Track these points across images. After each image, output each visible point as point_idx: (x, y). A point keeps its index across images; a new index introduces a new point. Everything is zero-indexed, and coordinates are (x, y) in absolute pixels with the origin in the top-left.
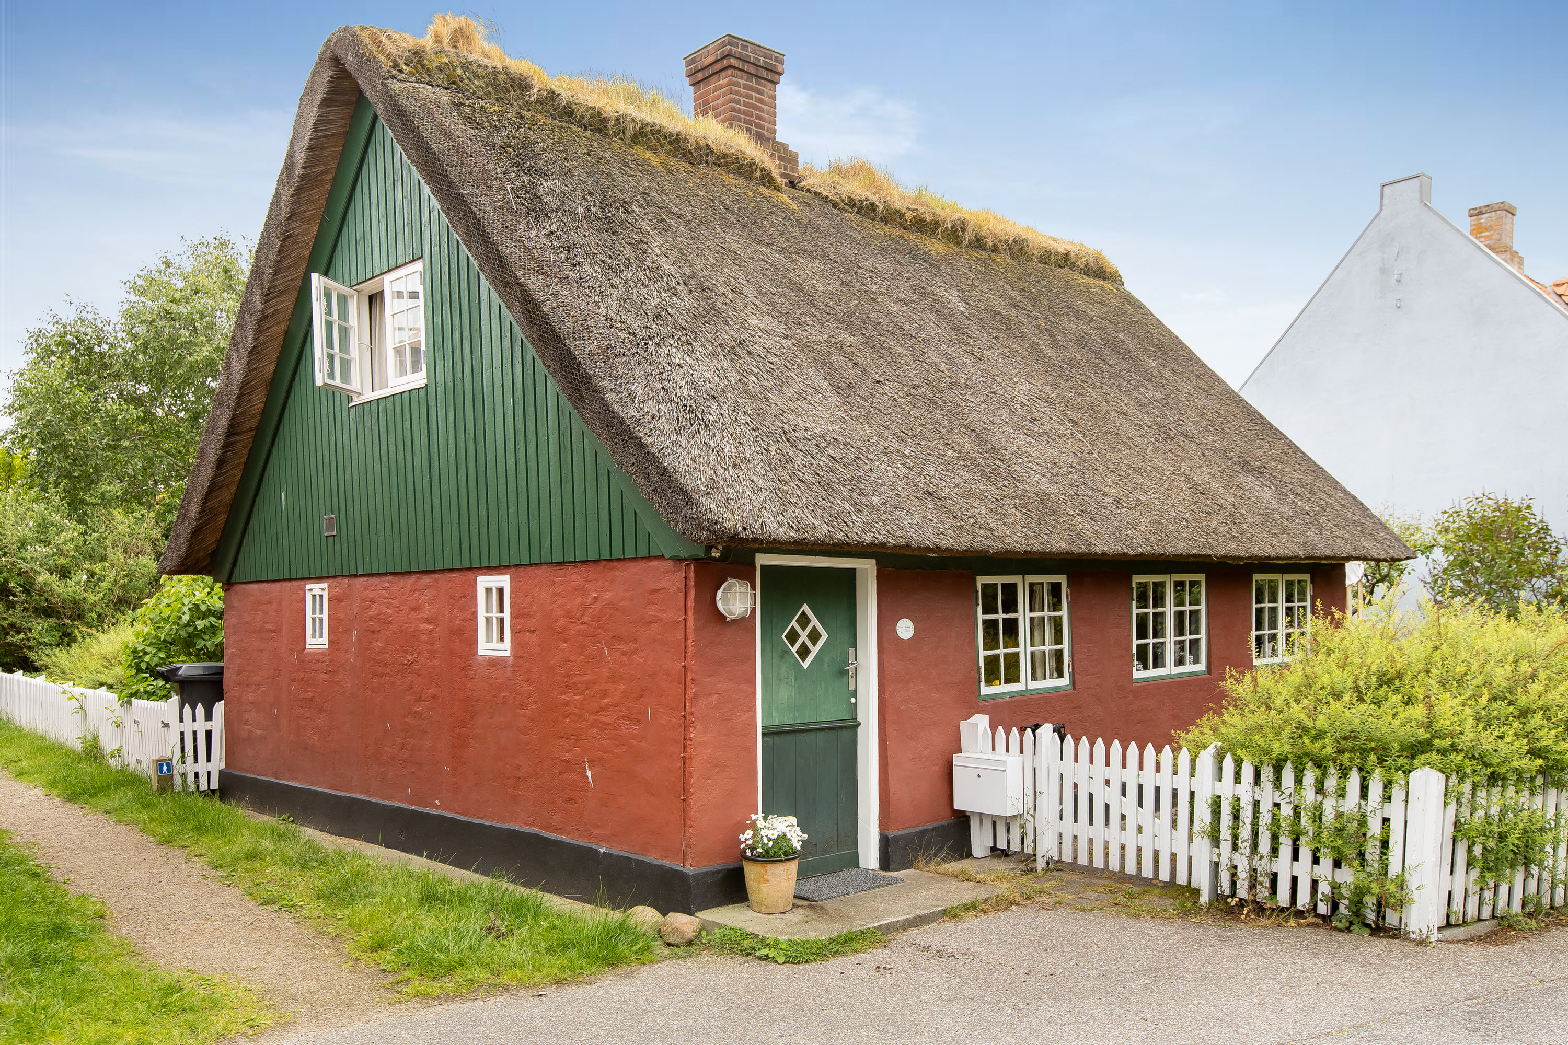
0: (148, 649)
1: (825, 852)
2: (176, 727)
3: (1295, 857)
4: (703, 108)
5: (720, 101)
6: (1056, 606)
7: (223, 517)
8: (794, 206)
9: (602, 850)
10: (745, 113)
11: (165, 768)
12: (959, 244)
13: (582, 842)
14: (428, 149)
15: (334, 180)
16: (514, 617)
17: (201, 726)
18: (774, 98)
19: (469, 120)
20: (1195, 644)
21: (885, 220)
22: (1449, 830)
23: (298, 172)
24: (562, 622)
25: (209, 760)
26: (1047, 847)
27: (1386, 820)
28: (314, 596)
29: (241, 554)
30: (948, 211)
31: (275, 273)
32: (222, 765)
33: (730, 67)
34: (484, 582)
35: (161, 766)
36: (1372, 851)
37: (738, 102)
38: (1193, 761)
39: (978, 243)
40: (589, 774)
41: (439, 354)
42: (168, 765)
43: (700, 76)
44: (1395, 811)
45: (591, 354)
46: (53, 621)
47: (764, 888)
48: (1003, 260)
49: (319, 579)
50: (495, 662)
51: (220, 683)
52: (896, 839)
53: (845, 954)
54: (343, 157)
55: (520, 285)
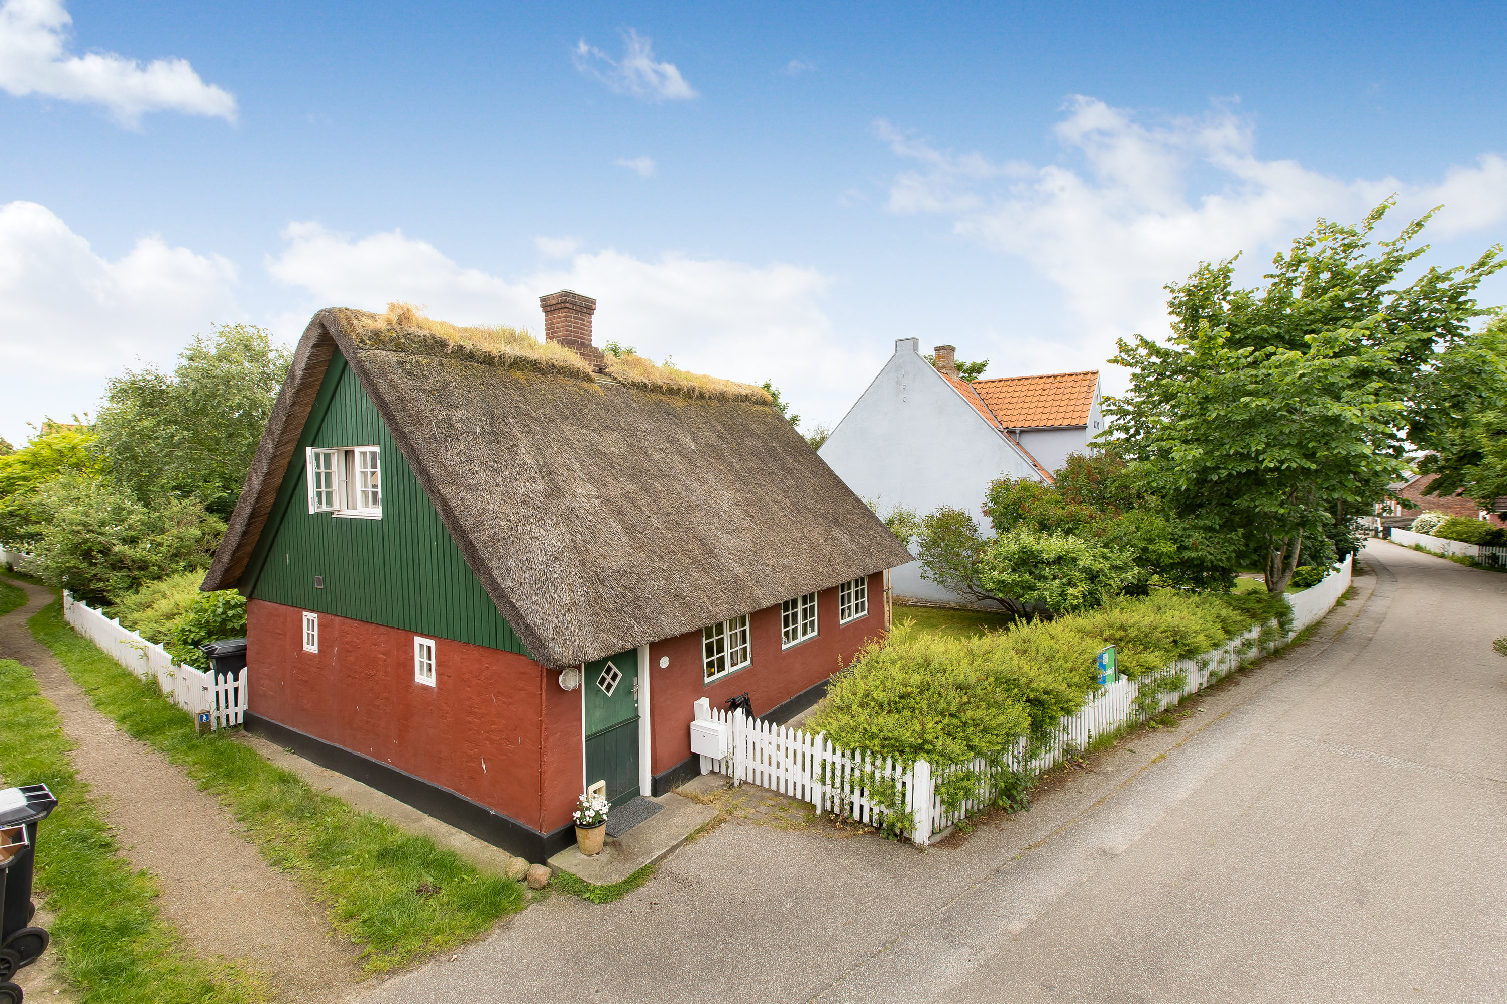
0: (193, 629)
1: (622, 792)
2: (212, 689)
3: (862, 795)
4: (551, 333)
5: (560, 324)
6: (744, 624)
7: (245, 561)
8: (602, 393)
9: (492, 812)
10: (574, 332)
11: (205, 718)
12: (691, 398)
13: (479, 804)
14: (383, 400)
15: (322, 384)
16: (437, 665)
17: (231, 685)
18: (590, 322)
19: (409, 373)
20: (812, 622)
21: (652, 391)
22: (933, 788)
23: (298, 381)
24: (467, 675)
25: (236, 705)
26: (739, 774)
27: (904, 784)
28: (308, 620)
29: (259, 583)
30: (685, 382)
31: (282, 433)
32: (246, 707)
33: (565, 308)
34: (418, 640)
35: (202, 717)
36: (898, 799)
37: (570, 326)
38: (812, 739)
39: (702, 396)
40: (484, 766)
41: (390, 503)
42: (207, 716)
43: (549, 308)
44: (908, 778)
45: (484, 542)
46: (124, 573)
47: (587, 842)
48: (714, 403)
49: (313, 611)
50: (425, 688)
51: (244, 656)
52: (661, 778)
53: (633, 890)
54: (328, 373)
55: (442, 496)
